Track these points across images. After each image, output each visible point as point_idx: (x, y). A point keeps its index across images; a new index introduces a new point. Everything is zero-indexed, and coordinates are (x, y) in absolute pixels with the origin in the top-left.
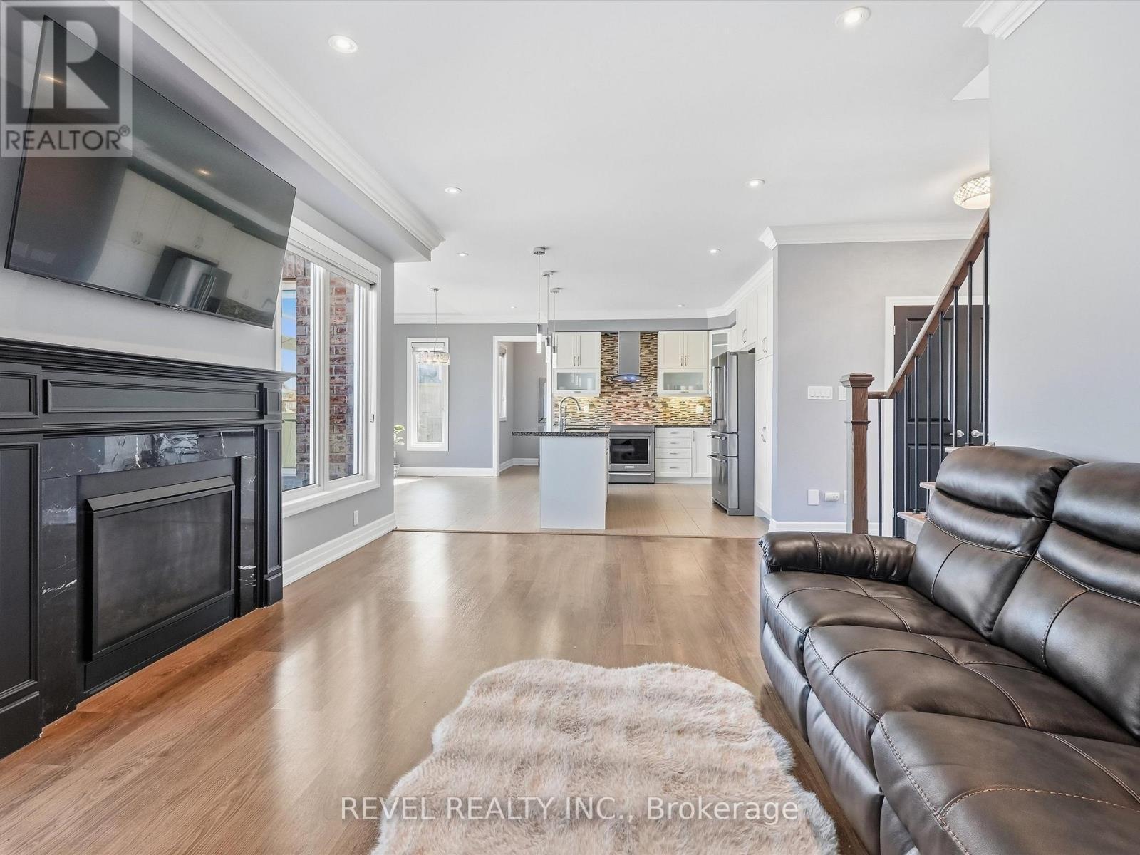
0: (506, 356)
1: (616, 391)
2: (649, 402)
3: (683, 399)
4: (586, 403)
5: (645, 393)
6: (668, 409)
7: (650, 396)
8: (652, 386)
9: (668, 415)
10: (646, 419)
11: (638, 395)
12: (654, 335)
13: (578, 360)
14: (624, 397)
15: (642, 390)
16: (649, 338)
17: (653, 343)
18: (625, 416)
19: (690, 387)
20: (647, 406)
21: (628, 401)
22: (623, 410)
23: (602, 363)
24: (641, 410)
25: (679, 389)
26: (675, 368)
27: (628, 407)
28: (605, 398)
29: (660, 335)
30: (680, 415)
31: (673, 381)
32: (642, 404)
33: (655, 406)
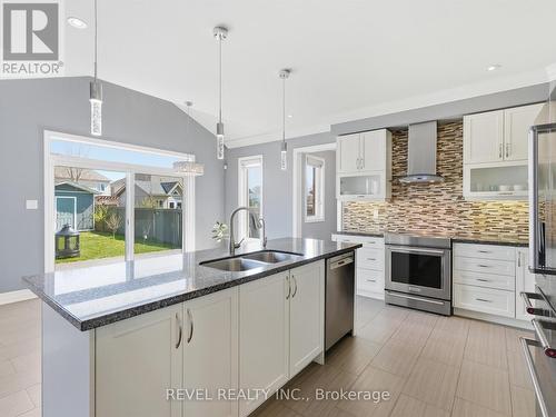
1: (410, 195)
2: (454, 207)
3: (506, 203)
4: (376, 208)
5: (448, 196)
6: (481, 216)
7: (454, 199)
8: (458, 187)
9: (482, 223)
10: (450, 228)
11: (437, 198)
12: (458, 123)
13: (361, 162)
14: (419, 201)
15: (443, 192)
16: (448, 129)
17: (458, 133)
18: (421, 223)
19: (516, 187)
20: (450, 211)
21: (425, 206)
22: (418, 216)
23: (393, 165)
24: (442, 216)
25: (497, 189)
26: (490, 160)
27: (425, 213)
28: (397, 202)
29: (467, 120)
30: (502, 225)
32: (443, 210)
33: (461, 212)
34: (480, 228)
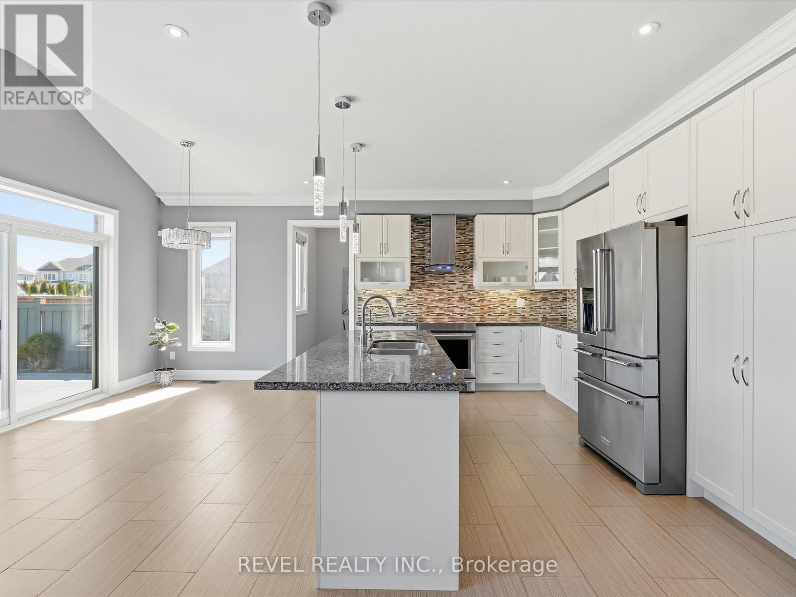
0: (306, 245)
1: (428, 283)
2: (465, 295)
3: (503, 291)
4: (394, 296)
5: (460, 285)
6: (485, 303)
7: (465, 288)
8: (468, 277)
9: (486, 309)
10: (462, 314)
11: (452, 287)
12: (470, 219)
13: (384, 248)
14: (436, 290)
15: (457, 282)
16: (465, 222)
17: (468, 228)
18: (437, 311)
19: (513, 279)
20: (462, 299)
21: (441, 294)
22: (435, 304)
23: (412, 252)
24: (456, 304)
25: (499, 280)
26: (497, 256)
27: (440, 301)
28: (415, 290)
29: (478, 219)
30: (499, 310)
31: (492, 271)
32: (457, 297)
33: (471, 299)
34: (485, 313)
